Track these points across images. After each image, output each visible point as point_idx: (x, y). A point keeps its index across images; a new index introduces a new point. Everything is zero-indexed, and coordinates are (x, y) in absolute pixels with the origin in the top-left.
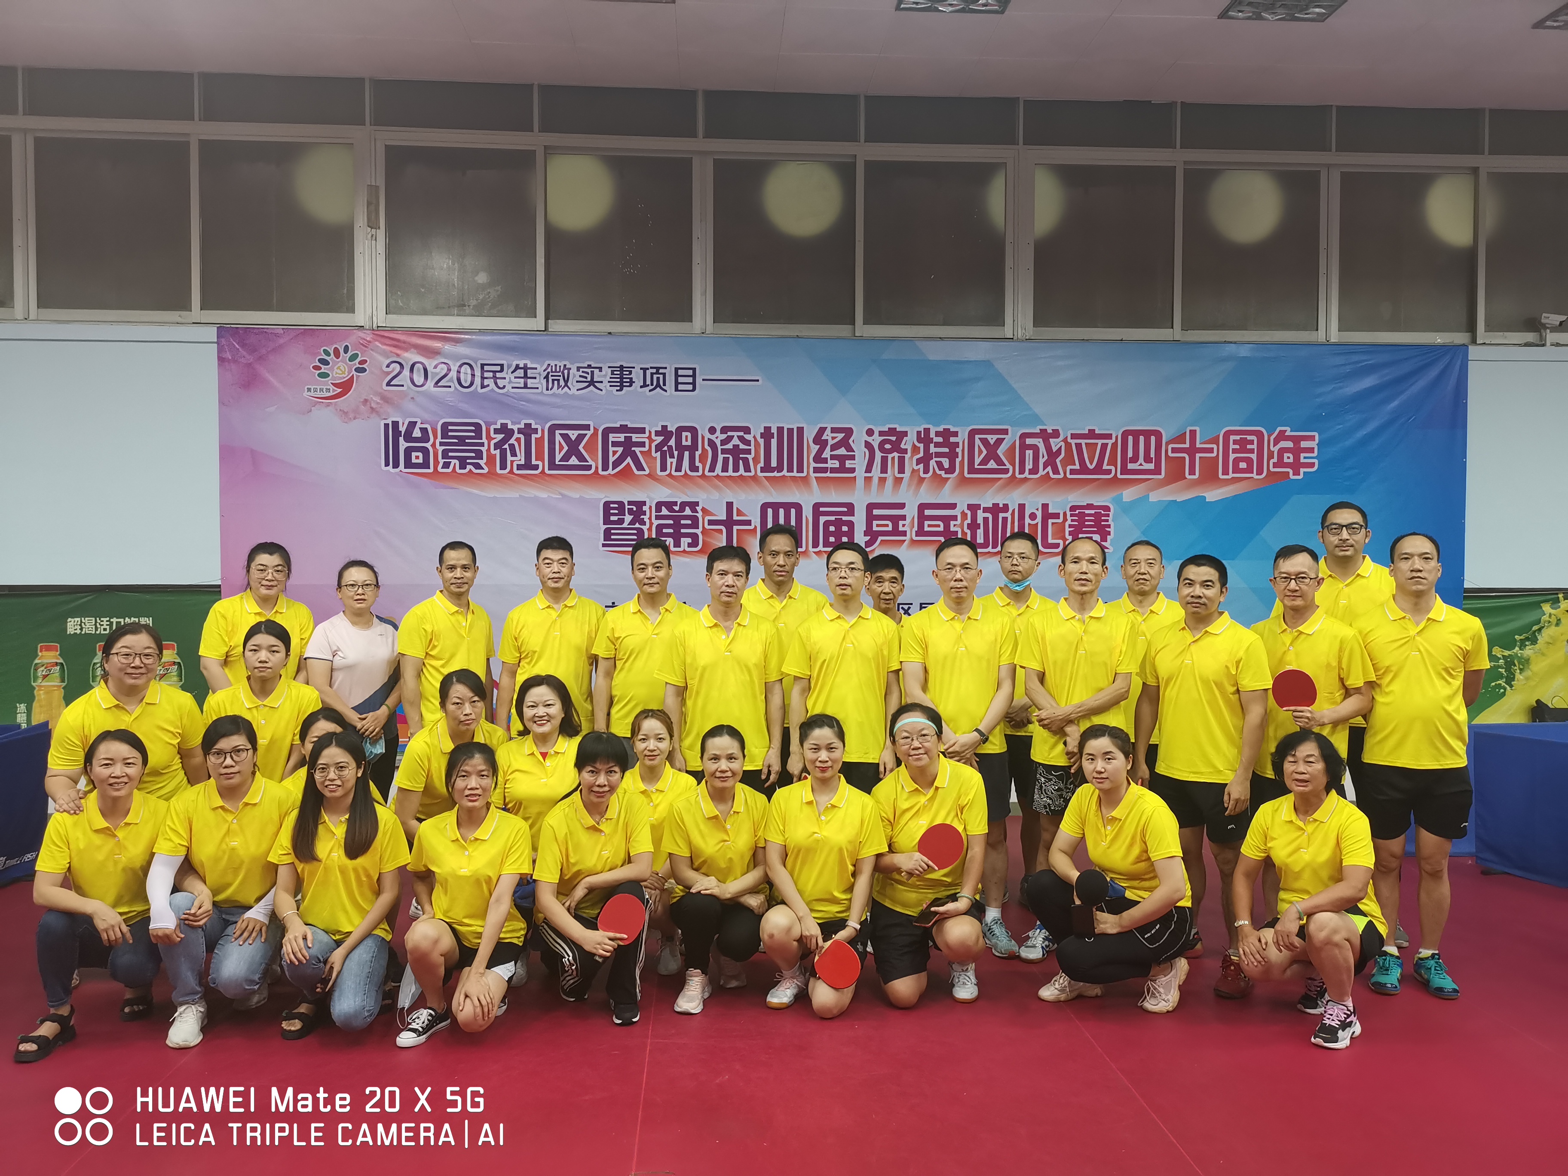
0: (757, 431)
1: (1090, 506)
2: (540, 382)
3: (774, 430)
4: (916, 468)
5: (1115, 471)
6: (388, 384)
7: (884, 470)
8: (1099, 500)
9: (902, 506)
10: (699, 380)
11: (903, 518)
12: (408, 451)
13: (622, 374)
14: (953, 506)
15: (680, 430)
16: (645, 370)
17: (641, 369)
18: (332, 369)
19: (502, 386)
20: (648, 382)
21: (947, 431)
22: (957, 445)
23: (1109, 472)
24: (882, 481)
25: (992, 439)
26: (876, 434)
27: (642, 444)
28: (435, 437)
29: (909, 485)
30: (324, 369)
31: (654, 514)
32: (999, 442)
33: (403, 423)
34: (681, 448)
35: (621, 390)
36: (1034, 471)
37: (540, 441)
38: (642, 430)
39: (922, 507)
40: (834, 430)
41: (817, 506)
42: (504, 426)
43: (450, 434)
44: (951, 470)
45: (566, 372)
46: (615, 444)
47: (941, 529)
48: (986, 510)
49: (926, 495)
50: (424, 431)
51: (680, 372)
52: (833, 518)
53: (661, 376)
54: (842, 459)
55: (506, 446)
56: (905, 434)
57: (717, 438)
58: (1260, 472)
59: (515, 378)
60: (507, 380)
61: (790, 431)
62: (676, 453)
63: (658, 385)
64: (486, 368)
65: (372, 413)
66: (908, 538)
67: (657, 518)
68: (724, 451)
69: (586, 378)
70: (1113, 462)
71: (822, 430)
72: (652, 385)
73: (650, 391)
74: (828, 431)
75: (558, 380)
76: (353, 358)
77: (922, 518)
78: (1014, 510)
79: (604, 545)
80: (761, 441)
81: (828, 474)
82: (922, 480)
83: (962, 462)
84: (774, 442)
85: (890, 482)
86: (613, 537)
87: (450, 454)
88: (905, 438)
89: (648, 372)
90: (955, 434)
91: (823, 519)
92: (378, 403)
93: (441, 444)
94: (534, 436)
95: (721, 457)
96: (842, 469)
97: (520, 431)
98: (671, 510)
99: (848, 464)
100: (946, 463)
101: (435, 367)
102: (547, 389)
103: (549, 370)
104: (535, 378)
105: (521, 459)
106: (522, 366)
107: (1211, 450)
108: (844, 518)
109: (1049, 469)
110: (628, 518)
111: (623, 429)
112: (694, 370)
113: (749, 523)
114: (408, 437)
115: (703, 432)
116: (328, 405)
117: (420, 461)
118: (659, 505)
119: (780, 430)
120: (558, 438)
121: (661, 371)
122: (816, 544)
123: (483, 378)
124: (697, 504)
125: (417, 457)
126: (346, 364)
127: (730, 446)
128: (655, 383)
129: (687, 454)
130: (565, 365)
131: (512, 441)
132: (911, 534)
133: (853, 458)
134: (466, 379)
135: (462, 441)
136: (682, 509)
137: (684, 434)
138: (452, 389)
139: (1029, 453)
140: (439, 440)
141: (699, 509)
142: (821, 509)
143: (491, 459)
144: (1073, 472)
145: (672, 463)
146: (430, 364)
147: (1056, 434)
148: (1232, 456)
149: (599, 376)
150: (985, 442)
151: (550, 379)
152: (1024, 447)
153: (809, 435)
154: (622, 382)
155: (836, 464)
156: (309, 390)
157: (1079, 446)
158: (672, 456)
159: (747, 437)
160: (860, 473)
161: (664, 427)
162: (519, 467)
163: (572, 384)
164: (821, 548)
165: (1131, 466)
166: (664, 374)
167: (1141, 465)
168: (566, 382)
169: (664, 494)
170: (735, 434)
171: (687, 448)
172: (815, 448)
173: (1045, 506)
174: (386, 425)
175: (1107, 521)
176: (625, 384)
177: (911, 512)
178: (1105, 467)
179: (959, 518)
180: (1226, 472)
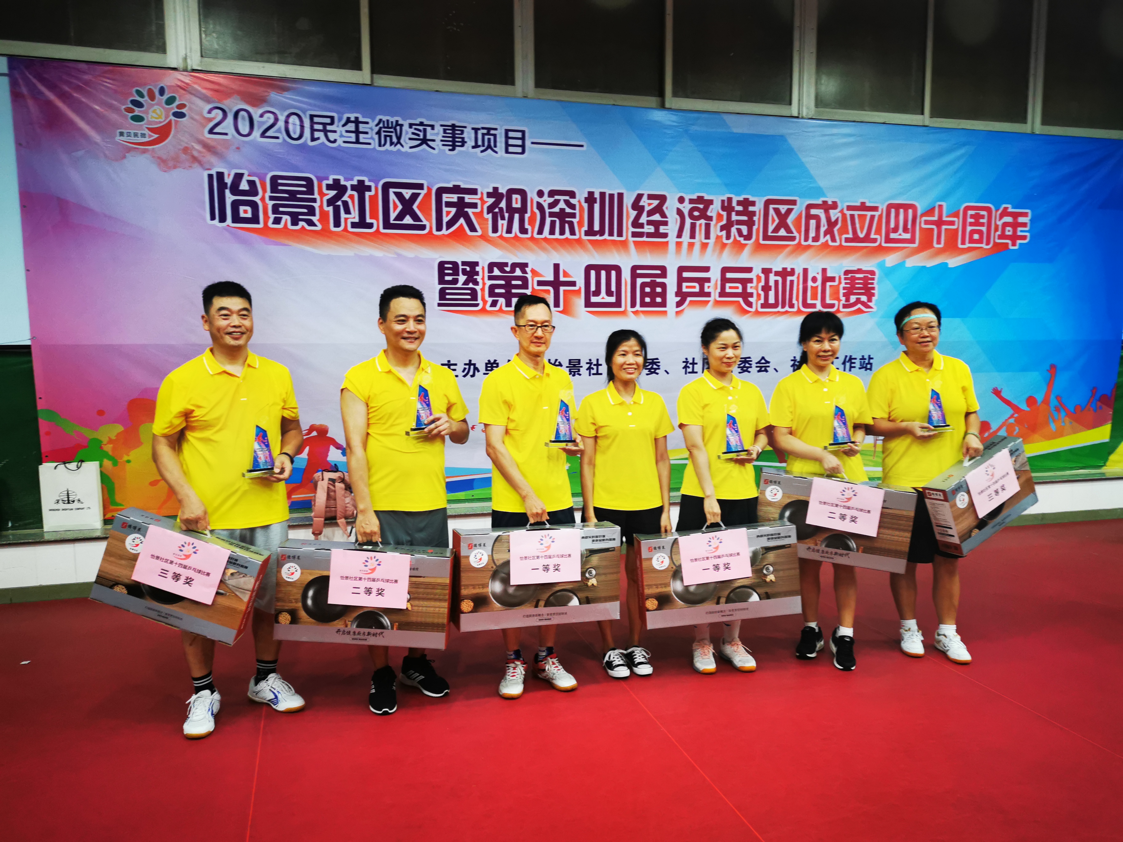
0: (581, 196)
1: (859, 271)
2: (372, 138)
3: (597, 195)
4: (720, 234)
5: (881, 239)
6: (211, 132)
7: (693, 236)
8: (867, 265)
9: (707, 269)
10: (528, 143)
11: (708, 280)
12: (235, 205)
13: (454, 134)
14: (749, 270)
15: (511, 192)
16: (476, 130)
17: (473, 129)
18: (147, 112)
19: (332, 139)
20: (480, 143)
21: (746, 200)
22: (754, 213)
23: (875, 241)
24: (691, 245)
25: (783, 208)
26: (687, 201)
27: (474, 206)
28: (264, 191)
29: (714, 250)
30: (137, 111)
31: (486, 274)
32: (789, 211)
33: (229, 175)
34: (512, 211)
35: (453, 150)
36: (816, 239)
37: (374, 199)
38: (474, 192)
39: (725, 270)
40: (651, 197)
41: (634, 268)
42: (337, 181)
43: (280, 188)
44: (748, 237)
45: (398, 128)
46: (449, 204)
47: (740, 290)
48: (777, 274)
49: (729, 260)
50: (252, 183)
51: (511, 134)
52: (648, 280)
53: (492, 137)
54: (657, 224)
55: (339, 203)
56: (711, 202)
57: (545, 201)
58: (988, 243)
59: (347, 131)
60: (338, 134)
61: (611, 196)
62: (507, 215)
63: (489, 147)
64: (316, 120)
65: (193, 162)
66: (711, 299)
67: (490, 278)
68: (551, 215)
69: (418, 135)
70: (878, 232)
71: (640, 197)
72: (483, 146)
73: (482, 152)
74: (645, 198)
75: (391, 137)
76: (170, 101)
77: (724, 280)
78: (799, 274)
79: (440, 305)
80: (585, 206)
81: (645, 239)
82: (724, 245)
83: (758, 230)
84: (597, 207)
85: (697, 247)
86: (448, 297)
87: (281, 209)
88: (711, 207)
89: (480, 133)
90: (753, 204)
91: (639, 281)
92: (200, 152)
93: (271, 198)
94: (367, 194)
95: (548, 220)
96: (657, 234)
97: (353, 188)
98: (502, 271)
99: (662, 229)
100: (744, 229)
101: (261, 116)
102: (380, 145)
103: (381, 125)
104: (366, 133)
105: (354, 216)
106: (353, 119)
107: (952, 223)
108: (659, 280)
109: (828, 237)
110: (462, 278)
111: (456, 189)
112: (523, 132)
113: (573, 284)
114: (235, 189)
115: (532, 195)
116: (144, 152)
117: (249, 215)
118: (492, 266)
119: (602, 195)
120: (392, 197)
121: (492, 132)
122: (633, 305)
123: (313, 130)
124: (526, 265)
125: (245, 211)
126: (163, 108)
127: (556, 210)
128: (486, 144)
129: (517, 216)
130: (397, 121)
131: (345, 198)
132: (715, 295)
133: (665, 223)
134: (295, 129)
135: (293, 195)
136: (513, 271)
137: (514, 196)
138: (280, 141)
139: (813, 223)
140: (268, 194)
141: (528, 270)
142: (639, 272)
143: (324, 215)
144: (847, 240)
145: (503, 224)
146: (256, 113)
147: (834, 206)
148: (969, 229)
149: (432, 134)
150: (777, 211)
151: (383, 134)
152: (809, 217)
153: (628, 201)
154: (454, 142)
155: (651, 229)
156: (122, 134)
157: (852, 217)
158: (503, 218)
159: (573, 201)
160: (672, 238)
161: (496, 189)
162: (354, 225)
163: (405, 141)
164: (638, 307)
165: (893, 236)
166: (495, 136)
167: (900, 235)
168: (399, 138)
169: (497, 255)
170: (562, 198)
171: (517, 210)
172: (633, 214)
173: (824, 271)
174: (210, 176)
175: (872, 284)
176: (457, 144)
177: (715, 275)
178: (873, 236)
179: (755, 281)
180: (963, 243)
